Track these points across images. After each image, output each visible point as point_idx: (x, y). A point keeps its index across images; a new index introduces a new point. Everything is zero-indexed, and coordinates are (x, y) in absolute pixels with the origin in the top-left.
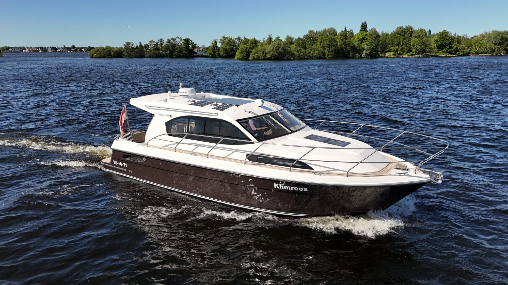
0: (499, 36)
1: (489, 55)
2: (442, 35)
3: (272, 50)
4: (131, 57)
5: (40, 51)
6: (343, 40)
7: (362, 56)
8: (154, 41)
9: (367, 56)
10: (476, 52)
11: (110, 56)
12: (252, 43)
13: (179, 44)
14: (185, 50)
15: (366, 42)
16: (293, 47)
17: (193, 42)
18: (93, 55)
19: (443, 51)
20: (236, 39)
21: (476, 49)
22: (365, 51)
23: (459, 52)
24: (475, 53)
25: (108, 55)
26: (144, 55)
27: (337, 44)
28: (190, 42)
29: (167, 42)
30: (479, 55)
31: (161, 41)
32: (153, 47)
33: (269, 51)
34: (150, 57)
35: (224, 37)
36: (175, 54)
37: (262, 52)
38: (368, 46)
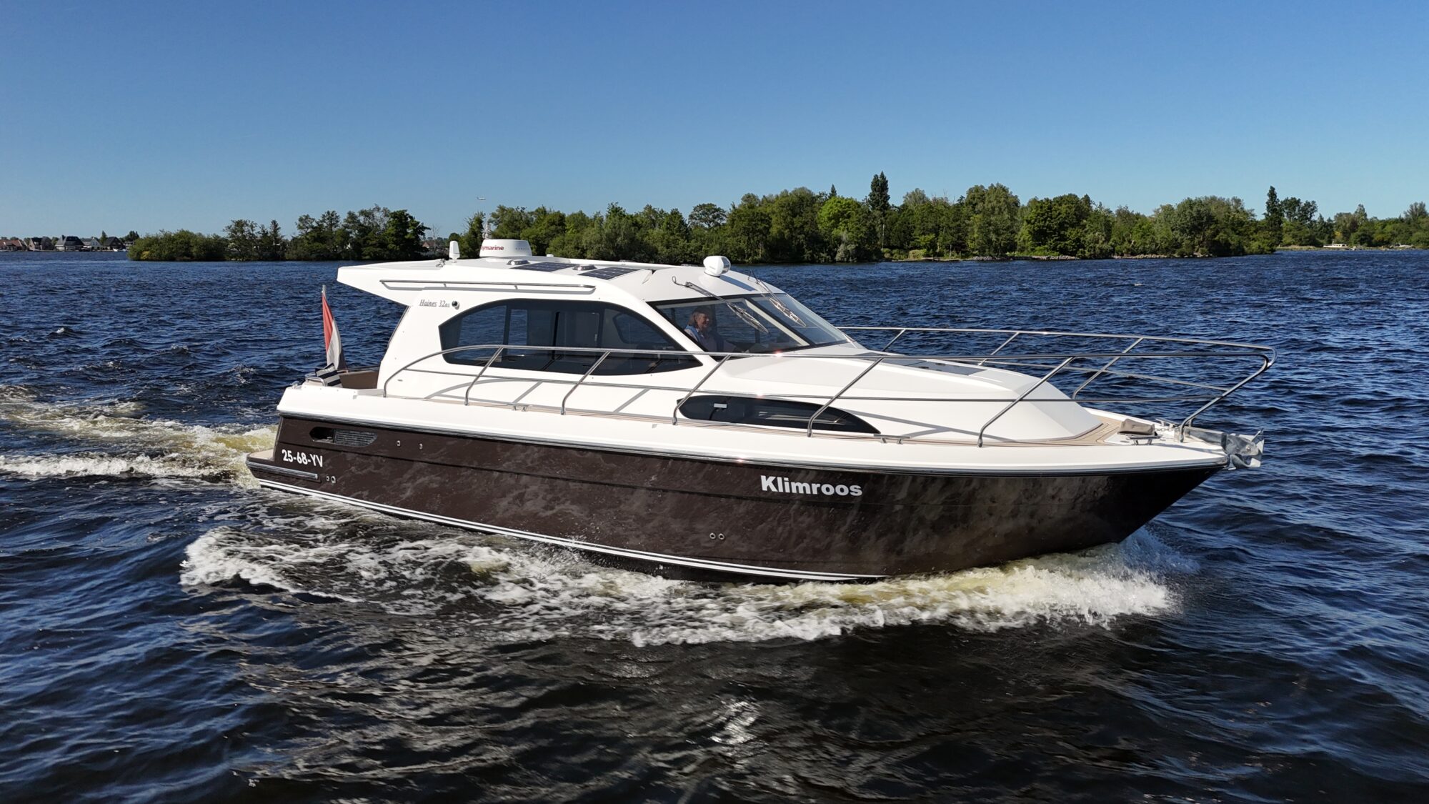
0: (1191, 208)
1: (1163, 256)
2: (1041, 207)
3: (600, 242)
4: (248, 260)
5: (33, 248)
6: (785, 218)
7: (838, 258)
8: (311, 217)
9: (848, 259)
10: (1128, 250)
11: (188, 256)
12: (553, 223)
13: (382, 227)
14: (395, 243)
15: (846, 223)
16: (657, 232)
17: (416, 220)
18: (140, 253)
19: (1046, 246)
20: (532, 213)
21: (1130, 242)
22: (842, 246)
23: (1084, 248)
24: (1127, 253)
25: (184, 254)
26: (283, 255)
27: (767, 229)
28: (409, 220)
29: (346, 221)
30: (1137, 257)
31: (332, 217)
32: (307, 234)
33: (591, 243)
34: (299, 259)
35: (502, 209)
36: (366, 250)
37: (572, 246)
38: (850, 234)
